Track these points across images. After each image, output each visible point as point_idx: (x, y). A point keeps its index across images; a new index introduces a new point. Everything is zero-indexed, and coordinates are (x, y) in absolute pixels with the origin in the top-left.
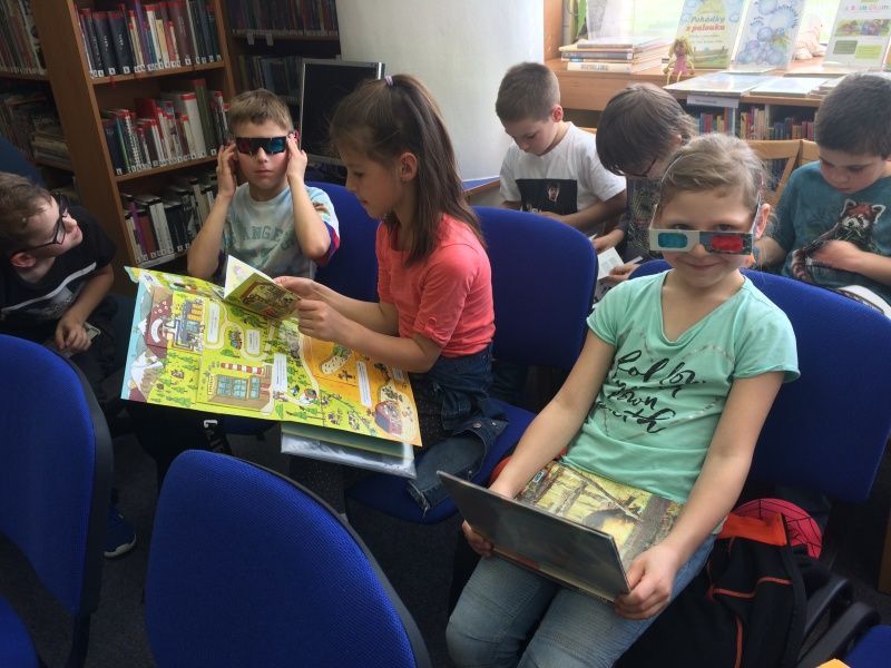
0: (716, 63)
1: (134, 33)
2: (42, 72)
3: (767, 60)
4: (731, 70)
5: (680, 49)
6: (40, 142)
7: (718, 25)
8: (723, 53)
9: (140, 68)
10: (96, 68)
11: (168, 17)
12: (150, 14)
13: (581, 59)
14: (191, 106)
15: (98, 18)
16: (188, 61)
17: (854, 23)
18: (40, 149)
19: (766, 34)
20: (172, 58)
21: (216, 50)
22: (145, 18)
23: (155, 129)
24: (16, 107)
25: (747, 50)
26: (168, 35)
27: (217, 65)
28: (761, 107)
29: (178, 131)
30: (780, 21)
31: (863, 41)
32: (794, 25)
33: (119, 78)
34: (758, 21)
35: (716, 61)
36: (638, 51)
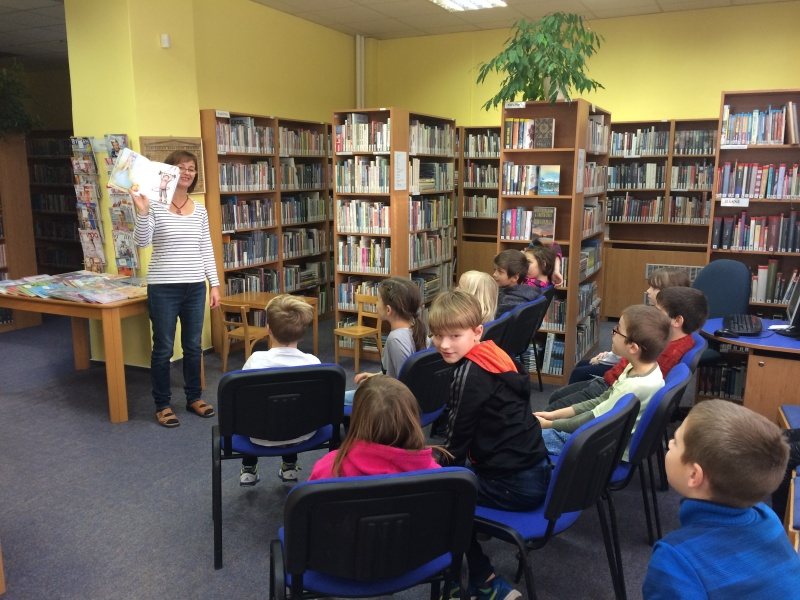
1: (738, 230)
9: (734, 248)
11: (764, 224)
12: (753, 222)
14: (763, 273)
16: (771, 249)
20: (761, 246)
22: (749, 223)
26: (762, 233)
33: (720, 250)
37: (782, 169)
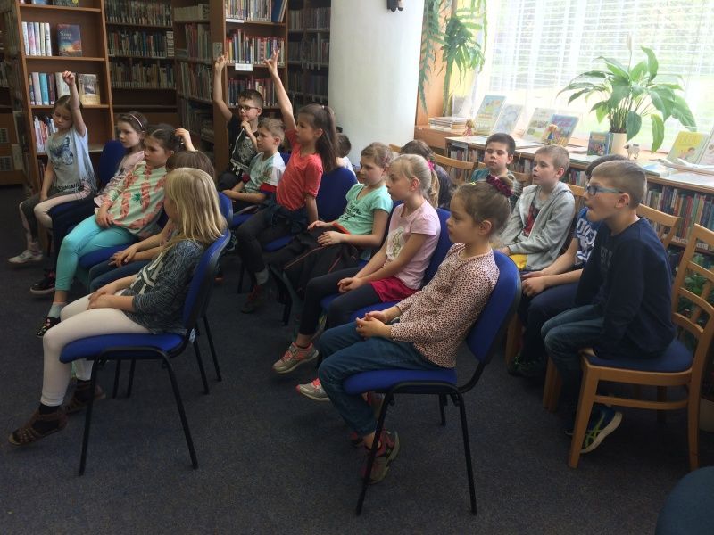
5: (468, 125)
6: (205, 130)
7: (490, 116)
8: (489, 129)
10: (231, 102)
12: (257, 83)
13: (435, 124)
15: (236, 83)
17: (536, 122)
22: (255, 85)
24: (198, 115)
28: (475, 149)
31: (538, 130)
34: (504, 117)
35: (486, 131)
36: (455, 124)
37: (275, 42)
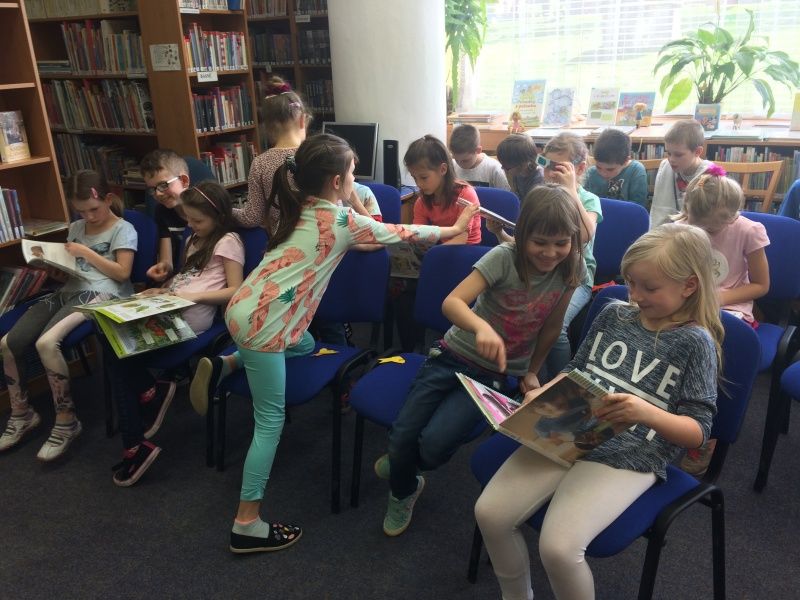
0: (533, 124)
1: (215, 108)
2: (148, 130)
3: (559, 122)
4: (541, 127)
5: (515, 117)
7: (532, 104)
8: (536, 119)
9: (217, 128)
11: (229, 99)
12: (223, 97)
14: (239, 150)
15: (200, 99)
17: (599, 104)
18: (130, 179)
19: (557, 109)
20: (231, 123)
21: (251, 119)
22: (221, 99)
23: (223, 164)
24: (108, 153)
25: (548, 117)
26: (230, 108)
27: (252, 126)
29: (233, 165)
30: (563, 103)
31: (604, 112)
32: (571, 105)
33: (209, 134)
34: (552, 103)
35: (534, 122)
36: (493, 118)
